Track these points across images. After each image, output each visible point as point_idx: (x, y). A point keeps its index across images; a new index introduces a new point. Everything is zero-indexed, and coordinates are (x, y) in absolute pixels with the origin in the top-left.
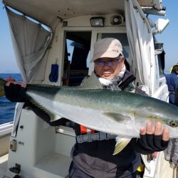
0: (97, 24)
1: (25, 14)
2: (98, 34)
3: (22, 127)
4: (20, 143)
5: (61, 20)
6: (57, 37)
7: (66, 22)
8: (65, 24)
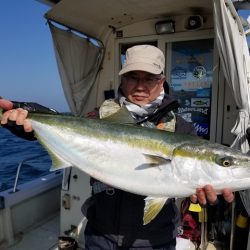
0: (164, 29)
1: (71, 29)
2: (166, 44)
3: (75, 177)
4: (75, 198)
5: (114, 29)
6: (109, 54)
7: (121, 32)
8: (120, 34)
